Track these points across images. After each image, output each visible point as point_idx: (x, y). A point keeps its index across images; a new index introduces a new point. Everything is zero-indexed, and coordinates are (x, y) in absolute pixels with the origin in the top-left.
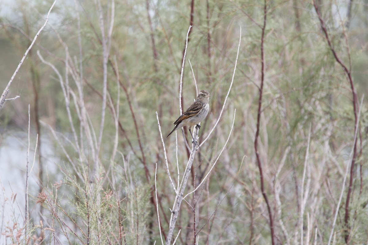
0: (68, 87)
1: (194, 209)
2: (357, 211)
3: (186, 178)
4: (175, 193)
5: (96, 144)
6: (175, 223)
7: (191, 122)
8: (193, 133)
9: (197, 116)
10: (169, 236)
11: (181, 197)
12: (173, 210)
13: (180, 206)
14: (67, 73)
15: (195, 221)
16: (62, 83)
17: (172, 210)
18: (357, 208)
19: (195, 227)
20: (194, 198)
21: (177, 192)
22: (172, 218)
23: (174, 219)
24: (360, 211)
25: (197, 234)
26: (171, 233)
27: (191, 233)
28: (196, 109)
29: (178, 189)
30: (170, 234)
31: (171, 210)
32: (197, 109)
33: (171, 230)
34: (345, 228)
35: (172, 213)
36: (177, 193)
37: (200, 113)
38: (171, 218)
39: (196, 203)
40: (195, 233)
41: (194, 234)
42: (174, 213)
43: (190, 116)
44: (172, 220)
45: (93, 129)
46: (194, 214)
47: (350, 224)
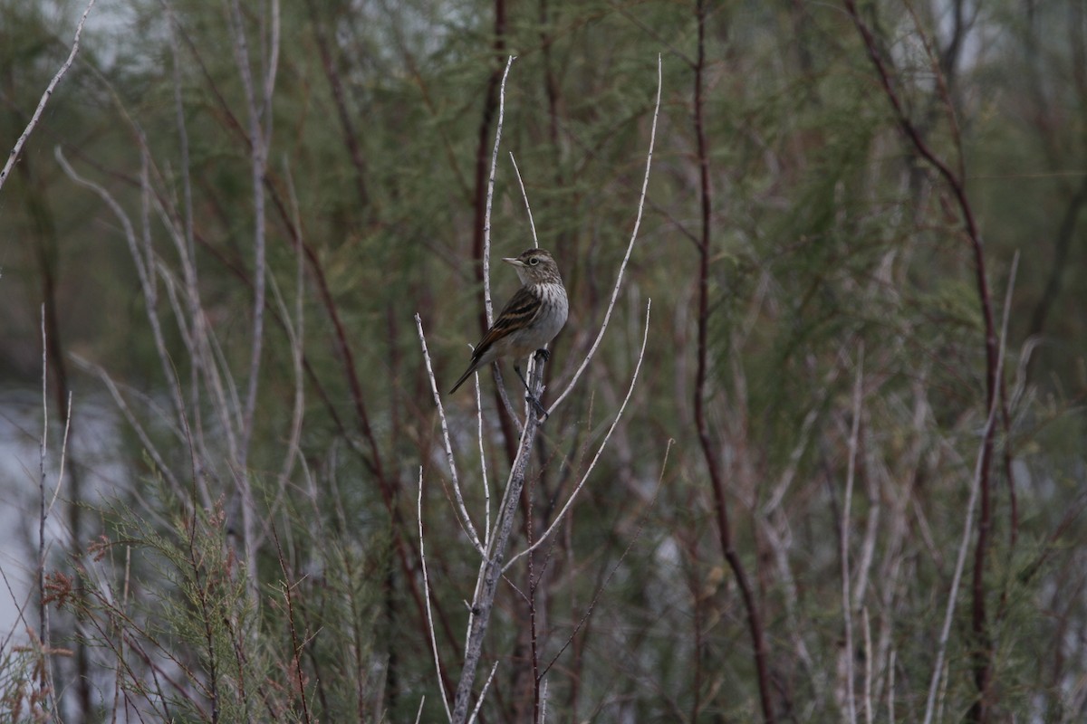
0: (150, 253)
1: (532, 602)
2: (1009, 595)
3: (511, 509)
4: (479, 553)
5: (240, 418)
6: (480, 643)
7: (517, 344)
8: (528, 375)
9: (531, 327)
10: (464, 681)
11: (497, 564)
12: (474, 603)
13: (493, 591)
14: (146, 210)
15: (534, 638)
16: (132, 239)
17: (471, 605)
18: (1009, 585)
19: (534, 654)
20: (529, 570)
21: (484, 551)
22: (472, 628)
23: (476, 632)
24: (1014, 595)
25: (542, 676)
26: (471, 673)
27: (524, 676)
28: (525, 306)
29: (487, 541)
30: (467, 675)
31: (467, 604)
32: (529, 308)
33: (469, 662)
34: (976, 647)
35: (472, 614)
36: (485, 555)
37: (536, 319)
38: (470, 628)
39: (536, 585)
40: (536, 672)
41: (534, 677)
42: (476, 612)
43: (510, 328)
44: (472, 635)
45: (229, 375)
46: (533, 616)
47: (987, 633)
